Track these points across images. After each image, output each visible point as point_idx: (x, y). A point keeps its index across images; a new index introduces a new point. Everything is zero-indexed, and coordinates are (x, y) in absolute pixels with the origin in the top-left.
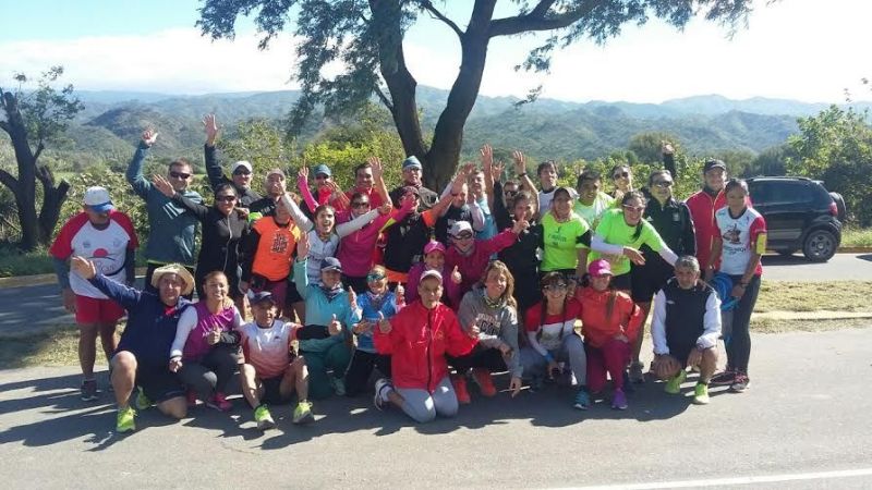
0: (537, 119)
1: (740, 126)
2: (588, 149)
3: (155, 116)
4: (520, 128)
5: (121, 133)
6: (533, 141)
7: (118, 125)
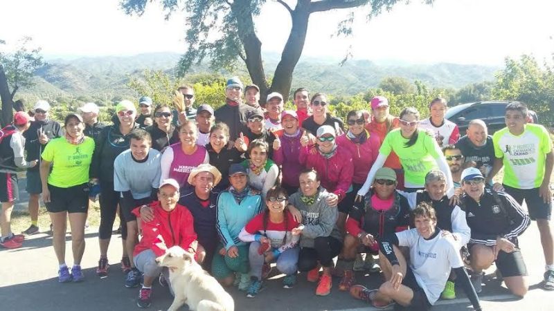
0: (319, 68)
1: (446, 71)
2: (352, 87)
3: (73, 69)
4: (309, 74)
5: (51, 81)
6: (317, 82)
7: (49, 75)
